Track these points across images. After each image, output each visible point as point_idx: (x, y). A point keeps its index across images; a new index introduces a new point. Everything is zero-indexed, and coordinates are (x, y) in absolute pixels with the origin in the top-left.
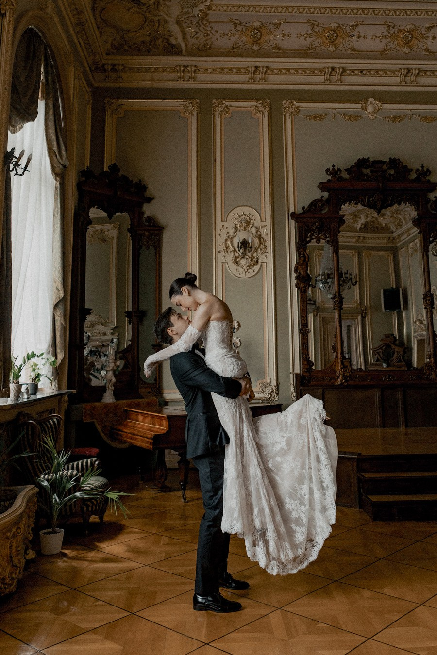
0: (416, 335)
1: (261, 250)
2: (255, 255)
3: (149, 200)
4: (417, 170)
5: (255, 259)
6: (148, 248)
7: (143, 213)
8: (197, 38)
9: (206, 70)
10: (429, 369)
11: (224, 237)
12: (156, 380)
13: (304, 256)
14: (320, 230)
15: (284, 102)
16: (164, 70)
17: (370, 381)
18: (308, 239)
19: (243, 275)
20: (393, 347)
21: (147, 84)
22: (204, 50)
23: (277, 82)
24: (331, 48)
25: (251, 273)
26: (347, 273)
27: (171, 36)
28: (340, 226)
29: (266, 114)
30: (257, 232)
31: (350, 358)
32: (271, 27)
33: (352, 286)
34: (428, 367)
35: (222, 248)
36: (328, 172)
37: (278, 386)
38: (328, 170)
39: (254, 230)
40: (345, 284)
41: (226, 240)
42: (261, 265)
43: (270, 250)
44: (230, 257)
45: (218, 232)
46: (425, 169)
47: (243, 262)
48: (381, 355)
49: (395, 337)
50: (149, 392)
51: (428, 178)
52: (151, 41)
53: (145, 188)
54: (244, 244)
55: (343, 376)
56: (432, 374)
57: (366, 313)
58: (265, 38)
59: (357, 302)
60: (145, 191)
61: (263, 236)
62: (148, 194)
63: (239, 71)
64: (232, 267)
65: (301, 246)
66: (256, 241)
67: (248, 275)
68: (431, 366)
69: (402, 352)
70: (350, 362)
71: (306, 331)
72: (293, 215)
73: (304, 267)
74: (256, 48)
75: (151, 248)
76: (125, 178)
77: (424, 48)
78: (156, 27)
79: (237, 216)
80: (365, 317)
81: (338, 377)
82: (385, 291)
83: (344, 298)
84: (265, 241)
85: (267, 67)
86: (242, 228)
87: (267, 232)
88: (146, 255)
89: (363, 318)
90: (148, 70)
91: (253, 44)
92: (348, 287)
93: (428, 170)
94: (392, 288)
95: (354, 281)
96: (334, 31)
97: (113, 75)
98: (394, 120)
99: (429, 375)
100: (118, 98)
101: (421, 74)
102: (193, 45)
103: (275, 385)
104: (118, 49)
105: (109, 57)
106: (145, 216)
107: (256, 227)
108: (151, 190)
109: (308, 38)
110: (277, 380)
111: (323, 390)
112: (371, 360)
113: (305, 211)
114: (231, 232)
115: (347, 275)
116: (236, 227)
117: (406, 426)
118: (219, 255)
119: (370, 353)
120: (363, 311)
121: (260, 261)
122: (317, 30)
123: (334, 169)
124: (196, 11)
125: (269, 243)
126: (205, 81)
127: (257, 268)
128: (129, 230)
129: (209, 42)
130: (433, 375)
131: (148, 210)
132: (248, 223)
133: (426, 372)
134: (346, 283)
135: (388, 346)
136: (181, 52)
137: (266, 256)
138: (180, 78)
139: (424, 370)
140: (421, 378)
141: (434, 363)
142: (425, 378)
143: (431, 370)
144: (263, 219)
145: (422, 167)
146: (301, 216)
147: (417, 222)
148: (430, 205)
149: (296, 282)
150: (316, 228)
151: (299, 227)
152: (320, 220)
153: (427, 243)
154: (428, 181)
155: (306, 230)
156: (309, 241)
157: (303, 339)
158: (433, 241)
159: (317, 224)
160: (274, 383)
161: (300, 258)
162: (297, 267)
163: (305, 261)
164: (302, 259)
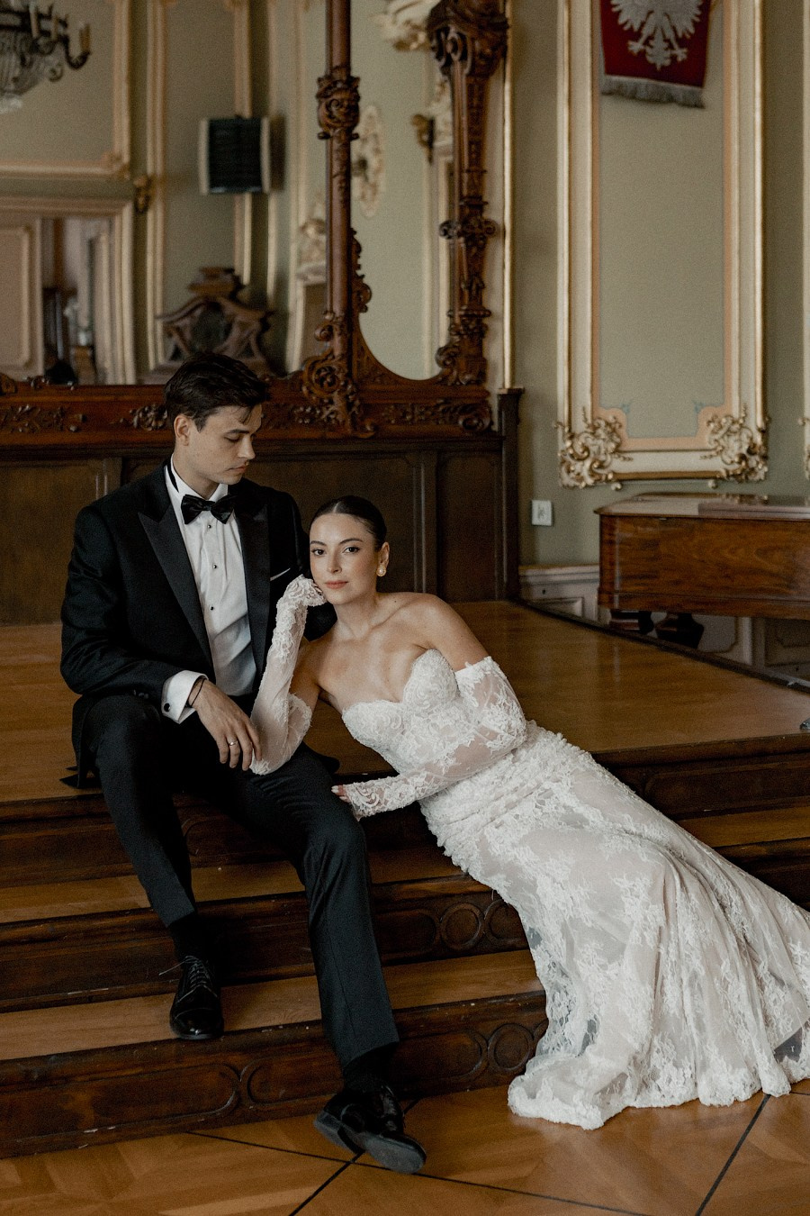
0: (305, 267)
10: (321, 381)
17: (78, 430)
20: (230, 308)
26: (49, 17)
31: (92, 347)
33: (67, 68)
34: (319, 372)
40: (37, 57)
48: (188, 335)
49: (237, 280)
56: (331, 402)
57: (148, 199)
59: (119, 158)
68: (331, 370)
69: (256, 326)
70: (93, 359)
80: (146, 209)
82: (213, 128)
89: (140, 213)
92: (53, 71)
94: (239, 117)
95: (76, 51)
99: (322, 404)
112: (157, 355)
115: (48, 25)
119: (154, 328)
120: (138, 190)
130: (338, 403)
133: (310, 392)
134: (43, 54)
135: (213, 306)
139: (302, 383)
140: (290, 416)
141: (343, 355)
142: (304, 416)
143: (330, 384)
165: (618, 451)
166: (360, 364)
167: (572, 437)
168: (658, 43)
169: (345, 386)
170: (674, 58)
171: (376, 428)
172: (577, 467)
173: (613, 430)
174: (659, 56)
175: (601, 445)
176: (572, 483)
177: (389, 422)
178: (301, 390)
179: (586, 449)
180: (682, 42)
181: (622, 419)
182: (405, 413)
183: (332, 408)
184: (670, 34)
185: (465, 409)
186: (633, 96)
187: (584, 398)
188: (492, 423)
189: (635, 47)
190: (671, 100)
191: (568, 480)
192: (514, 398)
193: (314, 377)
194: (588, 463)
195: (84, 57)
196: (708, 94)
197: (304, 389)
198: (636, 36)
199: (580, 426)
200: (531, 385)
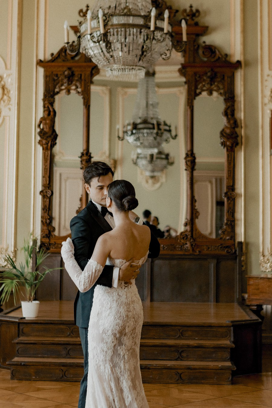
1: (4, 102)
4: (185, 11)
14: (70, 79)
18: (57, 90)
28: (92, 75)
30: (0, 82)
33: (171, 139)
36: (81, 14)
37: (15, 252)
38: (81, 11)
42: (4, 119)
43: (14, 100)
46: (194, 9)
51: (196, 19)
61: (8, 86)
65: (49, 96)
68: (186, 235)
71: (46, 192)
72: (40, 63)
73: (47, 122)
83: (93, 157)
84: (9, 92)
87: (12, 84)
93: (198, 11)
95: (173, 133)
99: (184, 245)
103: (13, 251)
107: (1, 77)
110: (15, 246)
113: (55, 58)
117: (152, 300)
121: (2, 115)
133: (180, 241)
137: (10, 109)
139: (178, 239)
140: (175, 248)
141: (190, 231)
142: (178, 248)
143: (186, 239)
144: (9, 67)
145: (191, 7)
146: (50, 64)
147: (183, 71)
148: (200, 52)
149: (38, 138)
150: (66, 77)
151: (46, 77)
152: (70, 69)
153: (192, 96)
154: (197, 24)
155: (54, 80)
156: (58, 93)
157: (44, 202)
158: (200, 93)
159: (66, 73)
160: (12, 249)
161: (44, 111)
162: (41, 122)
163: (49, 114)
164: (47, 113)
166: (196, 234)
167: (264, 256)
169: (190, 239)
171: (200, 252)
172: (265, 265)
176: (264, 270)
177: (204, 250)
178: (178, 241)
179: (268, 260)
182: (209, 248)
183: (187, 246)
185: (227, 247)
187: (268, 245)
188: (236, 251)
191: (263, 269)
192: (240, 243)
193: (182, 237)
194: (269, 264)
195: (176, 136)
197: (179, 241)
199: (267, 253)
200: (251, 240)
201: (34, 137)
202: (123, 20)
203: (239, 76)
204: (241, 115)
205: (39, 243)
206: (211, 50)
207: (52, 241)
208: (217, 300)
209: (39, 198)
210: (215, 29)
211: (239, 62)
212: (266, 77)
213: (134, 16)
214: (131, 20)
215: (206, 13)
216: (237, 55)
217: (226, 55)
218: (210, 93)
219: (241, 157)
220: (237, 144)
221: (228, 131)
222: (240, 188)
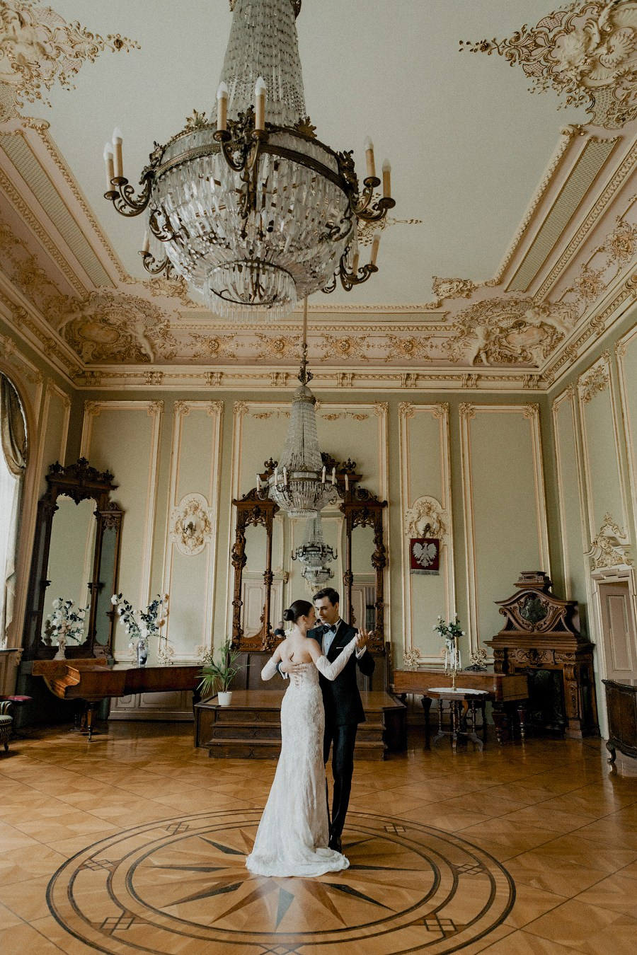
1: (206, 532)
2: (201, 536)
3: (115, 487)
4: (345, 463)
5: (201, 539)
6: (111, 528)
7: (109, 499)
8: (165, 348)
9: (171, 376)
11: (176, 519)
12: (108, 642)
13: (241, 539)
14: (257, 514)
15: (236, 402)
16: (136, 376)
18: (247, 523)
19: (190, 554)
21: (121, 388)
22: (170, 359)
23: (230, 385)
24: (279, 356)
25: (196, 551)
27: (141, 347)
28: (274, 512)
29: (219, 413)
30: (203, 516)
32: (226, 338)
35: (172, 529)
36: (266, 466)
37: (212, 650)
38: (266, 463)
39: (201, 515)
41: (177, 522)
42: (206, 546)
43: (214, 531)
44: (179, 538)
45: (171, 515)
46: (351, 462)
47: (190, 542)
50: (101, 653)
51: (353, 470)
52: (126, 352)
53: (112, 477)
54: (191, 526)
55: (268, 643)
58: (222, 347)
60: (112, 480)
61: (209, 519)
62: (114, 483)
63: (198, 376)
64: (182, 546)
65: (241, 528)
66: (203, 523)
67: (195, 553)
71: (237, 603)
72: (234, 502)
73: (239, 547)
74: (214, 356)
75: (114, 529)
76: (92, 470)
77: (361, 354)
78: (129, 339)
79: (188, 502)
81: (264, 644)
84: (210, 524)
85: (222, 373)
86: (192, 512)
87: (212, 517)
88: (109, 535)
90: (122, 376)
91: (211, 353)
93: (354, 463)
95: (335, 555)
96: (280, 341)
97: (93, 380)
98: (330, 418)
100: (95, 400)
101: (356, 377)
102: (161, 353)
103: (210, 650)
104: (97, 358)
105: (88, 366)
106: (111, 501)
107: (204, 512)
108: (118, 478)
109: (259, 347)
110: (212, 645)
111: (249, 655)
113: (246, 498)
114: (182, 515)
116: (186, 513)
118: (170, 536)
121: (204, 542)
122: (266, 341)
123: (271, 462)
124: (157, 329)
125: (214, 526)
126: (168, 386)
127: (201, 547)
128: (95, 513)
129: (175, 352)
131: (114, 496)
132: (196, 508)
136: (150, 360)
137: (210, 537)
138: (148, 382)
144: (210, 504)
145: (349, 460)
146: (241, 503)
147: (343, 508)
148: (356, 494)
149: (232, 560)
150: (254, 513)
151: (239, 512)
152: (257, 507)
153: (350, 527)
154: (354, 473)
155: (245, 515)
156: (248, 525)
157: (235, 610)
158: (356, 526)
159: (254, 510)
160: (209, 648)
161: (237, 539)
162: (234, 548)
163: (240, 542)
164: (239, 540)
165: (418, 657)
167: (406, 653)
168: (425, 561)
170: (429, 564)
172: (408, 661)
173: (417, 652)
174: (425, 564)
175: (414, 656)
176: (406, 665)
179: (410, 656)
180: (431, 560)
181: (419, 649)
184: (428, 559)
185: (378, 646)
186: (418, 573)
187: (409, 644)
188: (384, 649)
189: (419, 562)
190: (429, 574)
192: (388, 643)
194: (411, 660)
196: (440, 571)
198: (419, 560)
199: (408, 651)
200: (397, 641)
201: (228, 559)
202: (301, 475)
203: (386, 512)
204: (387, 543)
205: (231, 644)
206: (364, 492)
207: (241, 642)
208: (371, 689)
209: (232, 607)
210: (367, 478)
211: (385, 502)
212: (406, 514)
213: (310, 472)
214: (307, 475)
215: (361, 465)
216: (384, 496)
217: (376, 497)
218: (364, 526)
219: (387, 575)
220: (385, 565)
221: (378, 555)
222: (387, 599)
